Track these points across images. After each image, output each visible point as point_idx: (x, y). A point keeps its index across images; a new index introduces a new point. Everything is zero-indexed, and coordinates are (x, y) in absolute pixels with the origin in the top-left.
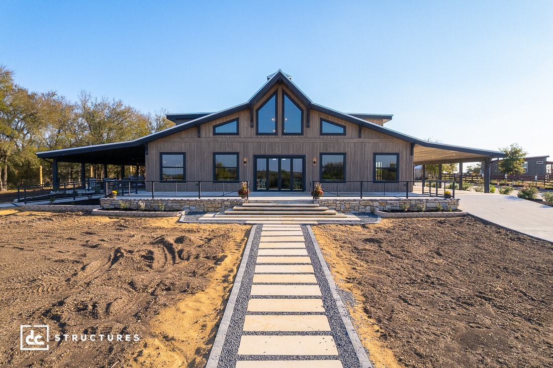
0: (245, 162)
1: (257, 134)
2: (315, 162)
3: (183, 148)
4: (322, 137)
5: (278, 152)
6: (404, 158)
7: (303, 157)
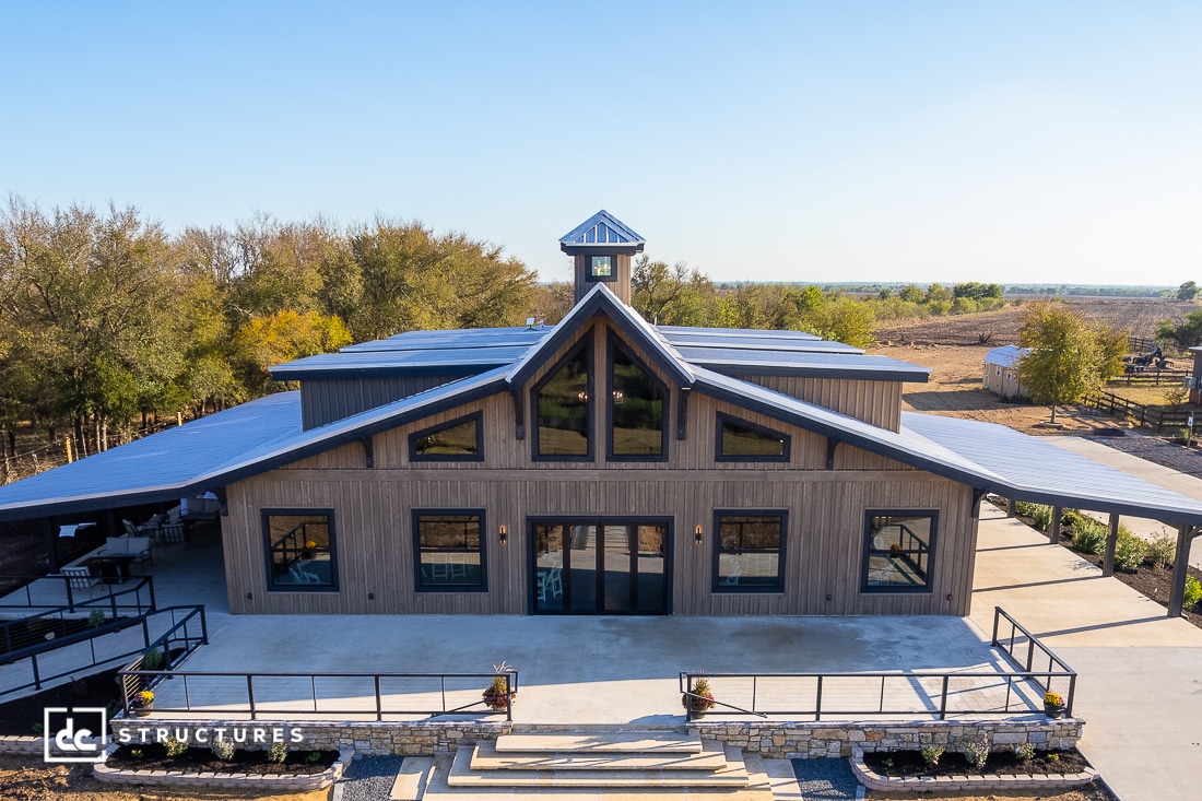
0: (503, 537)
1: (538, 456)
2: (698, 537)
3: (327, 496)
4: (721, 465)
5: (595, 508)
6: (952, 524)
7: (665, 525)
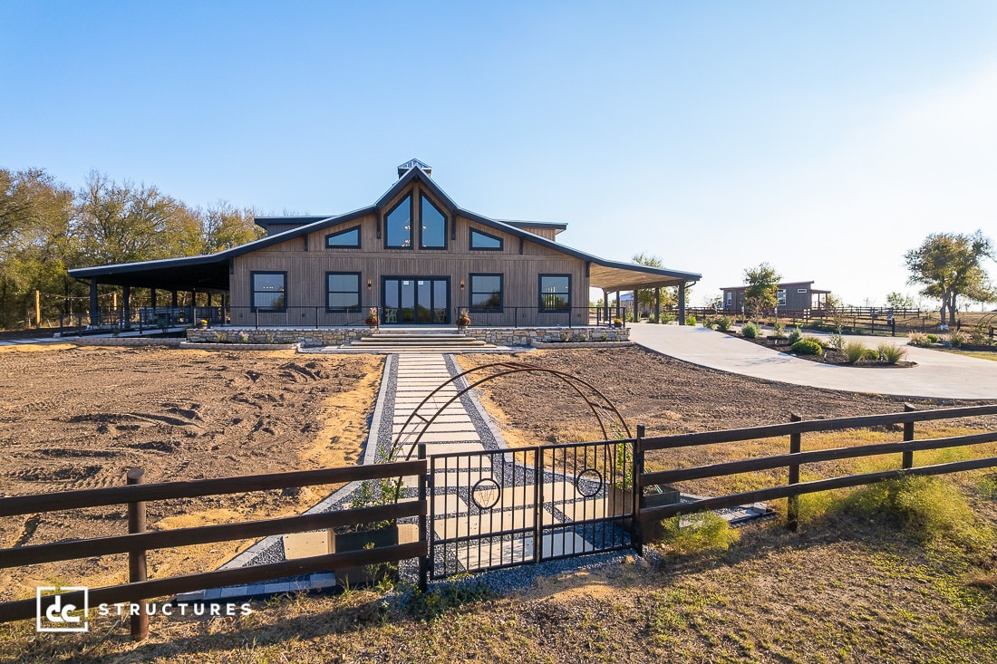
0: (370, 285)
1: (386, 247)
2: (462, 286)
3: (284, 265)
4: (472, 252)
5: (414, 271)
6: (578, 281)
7: (447, 279)
